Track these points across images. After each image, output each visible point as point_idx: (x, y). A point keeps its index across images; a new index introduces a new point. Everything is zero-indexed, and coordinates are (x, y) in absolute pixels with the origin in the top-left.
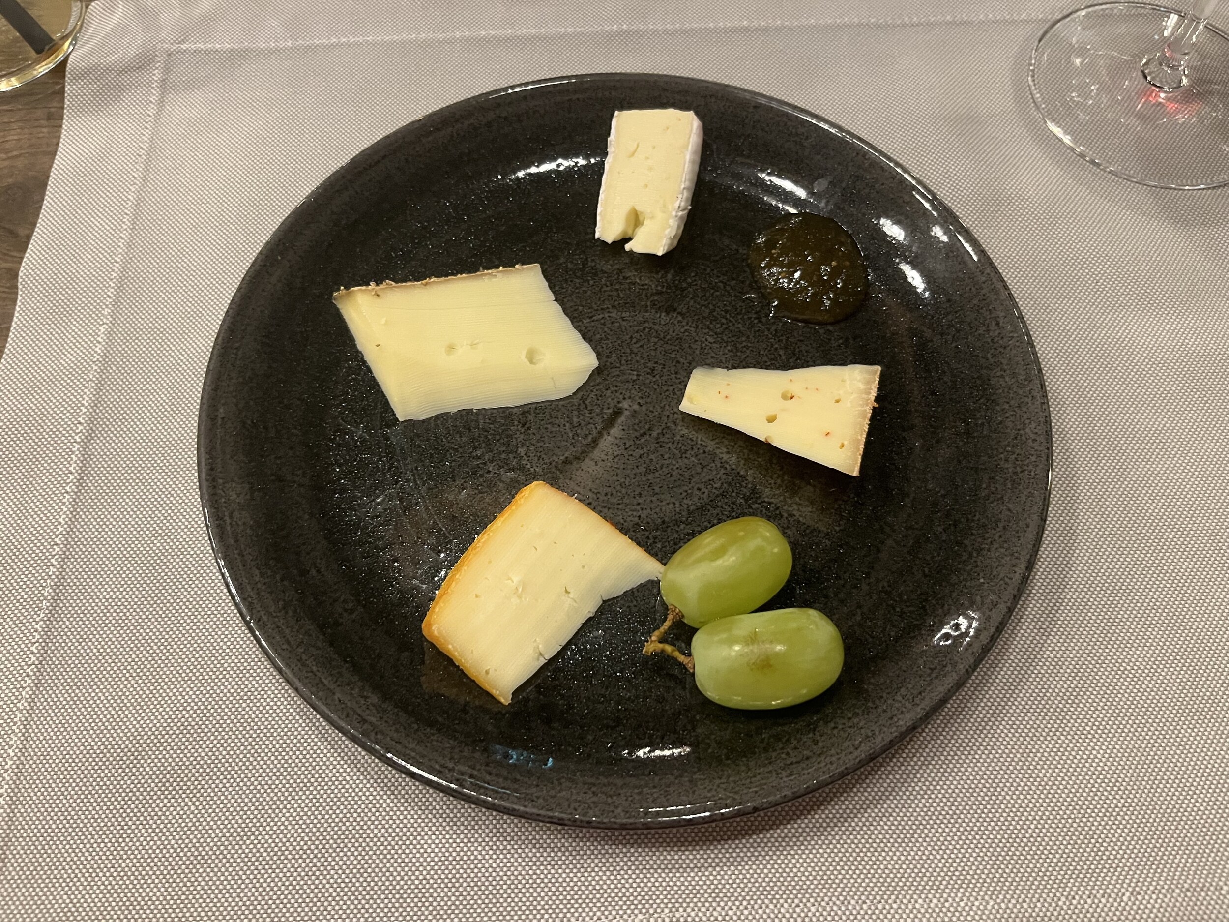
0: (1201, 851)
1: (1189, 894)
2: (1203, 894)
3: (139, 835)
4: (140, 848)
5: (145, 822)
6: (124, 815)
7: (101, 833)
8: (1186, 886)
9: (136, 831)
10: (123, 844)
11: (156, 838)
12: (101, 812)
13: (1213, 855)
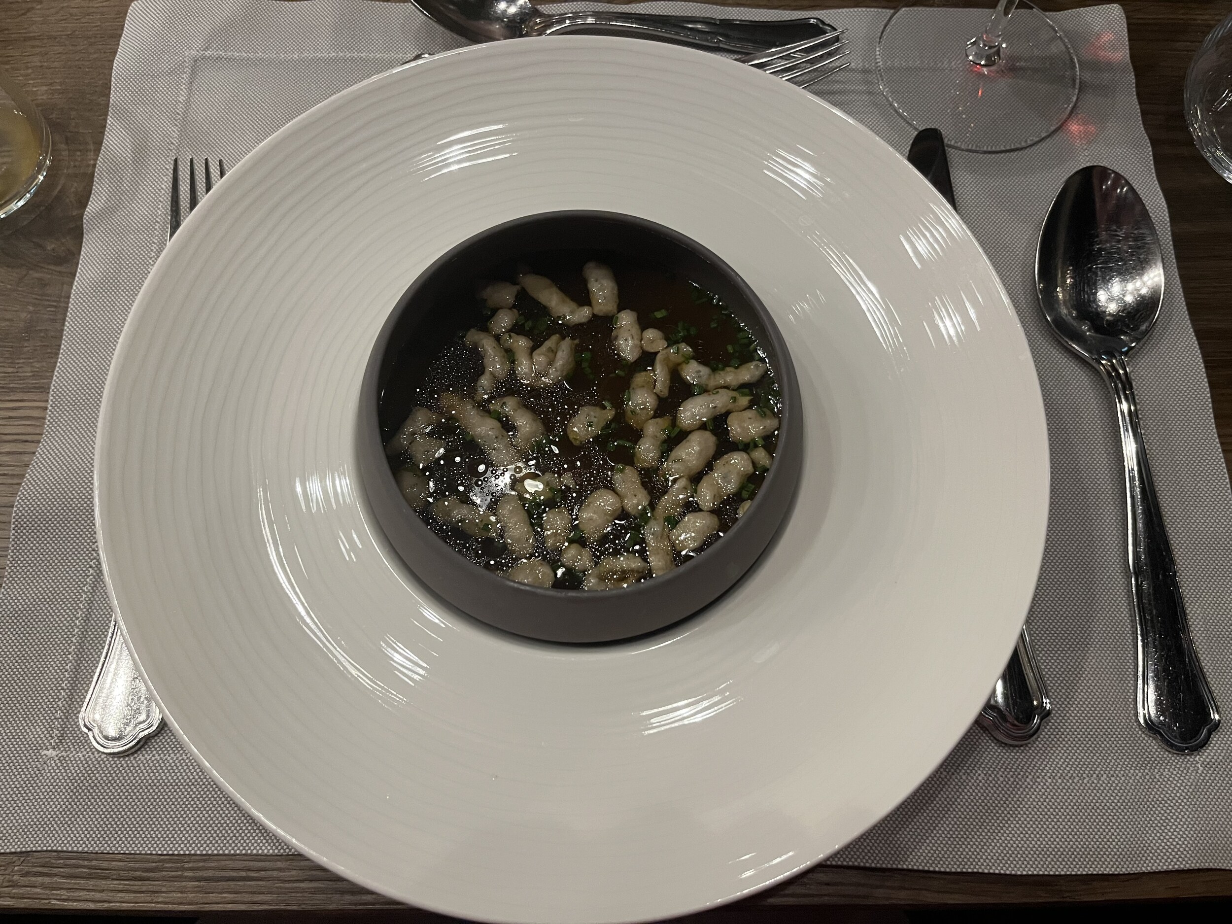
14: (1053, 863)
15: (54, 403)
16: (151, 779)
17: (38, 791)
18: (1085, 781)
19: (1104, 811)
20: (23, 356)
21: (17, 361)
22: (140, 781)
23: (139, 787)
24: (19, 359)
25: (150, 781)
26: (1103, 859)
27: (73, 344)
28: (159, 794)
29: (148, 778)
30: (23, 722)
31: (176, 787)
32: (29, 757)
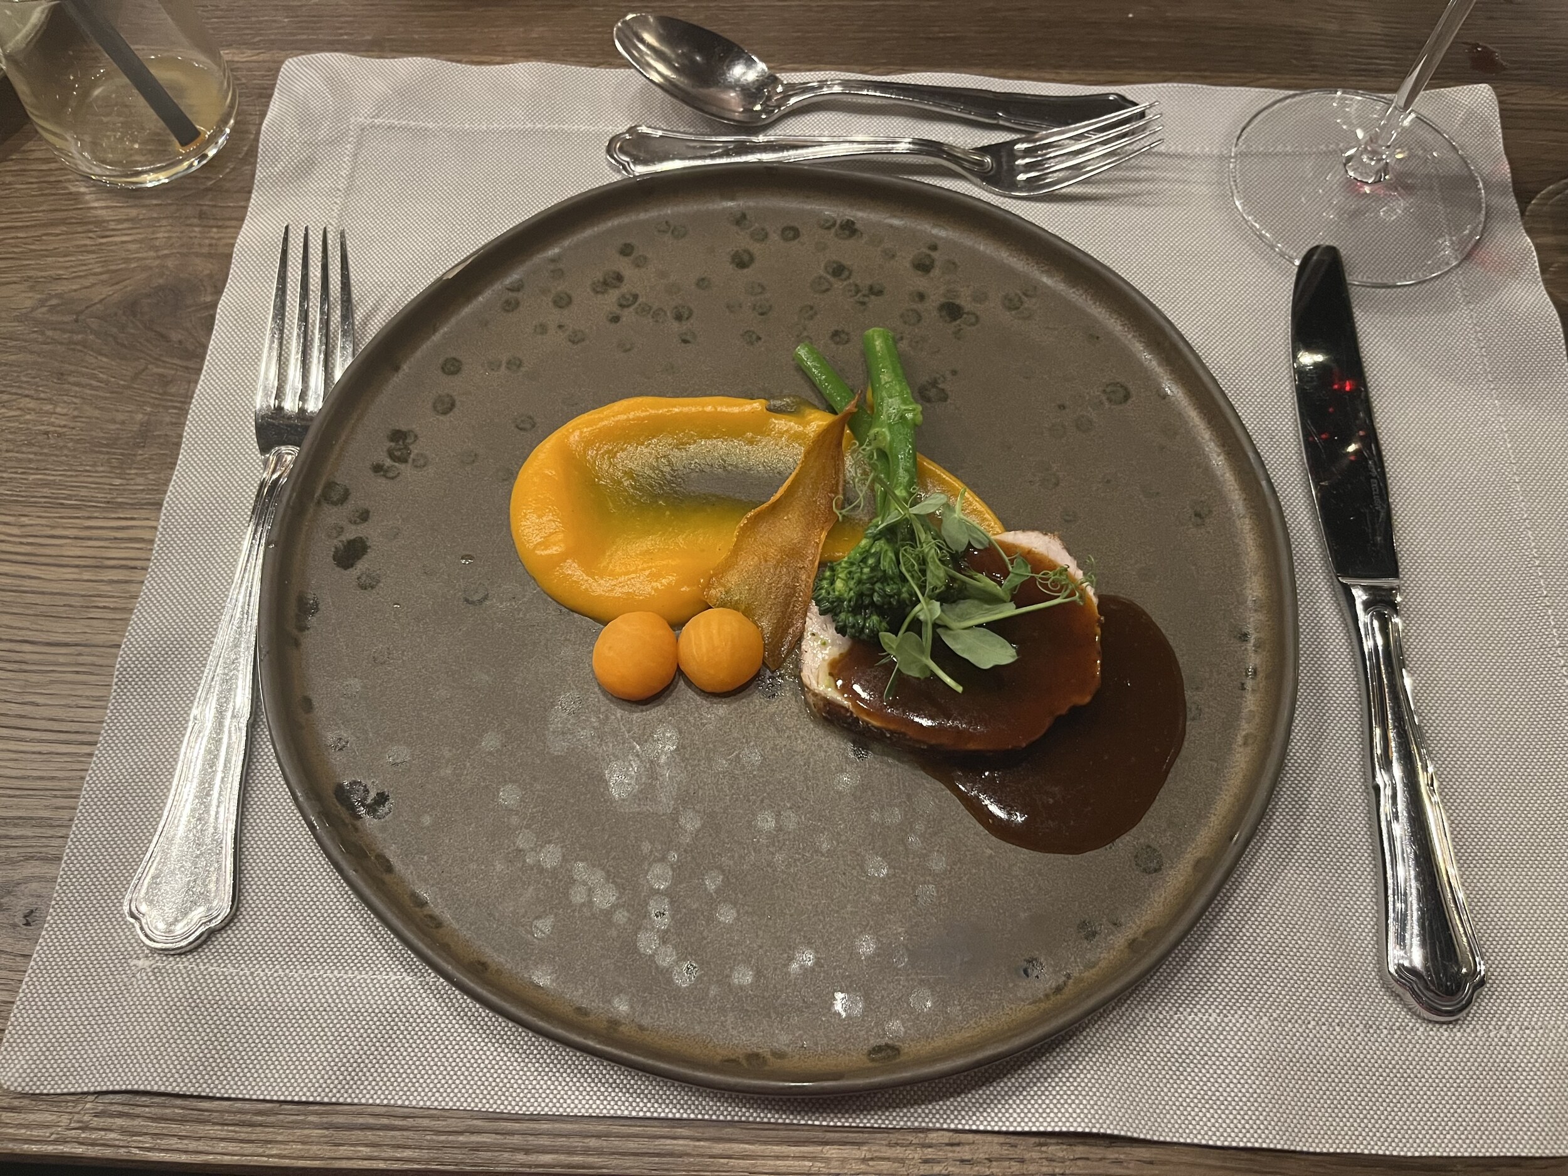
0: (1296, 986)
1: (1276, 1023)
2: (1290, 1025)
3: (303, 880)
4: (304, 892)
5: (309, 869)
6: (290, 861)
7: (267, 876)
8: (1275, 1015)
9: (301, 876)
10: (288, 888)
11: (319, 884)
12: (268, 857)
13: (1307, 991)
14: (1453, 1141)
15: (166, 523)
16: (271, 1001)
17: (122, 1012)
18: (1492, 1035)
19: (1517, 1073)
20: (134, 466)
21: (128, 471)
22: (256, 1004)
23: (254, 1011)
24: (130, 468)
25: (270, 1004)
26: (1519, 1137)
27: (194, 454)
28: (280, 1021)
29: (267, 999)
30: (108, 923)
31: (303, 1013)
32: (113, 969)
